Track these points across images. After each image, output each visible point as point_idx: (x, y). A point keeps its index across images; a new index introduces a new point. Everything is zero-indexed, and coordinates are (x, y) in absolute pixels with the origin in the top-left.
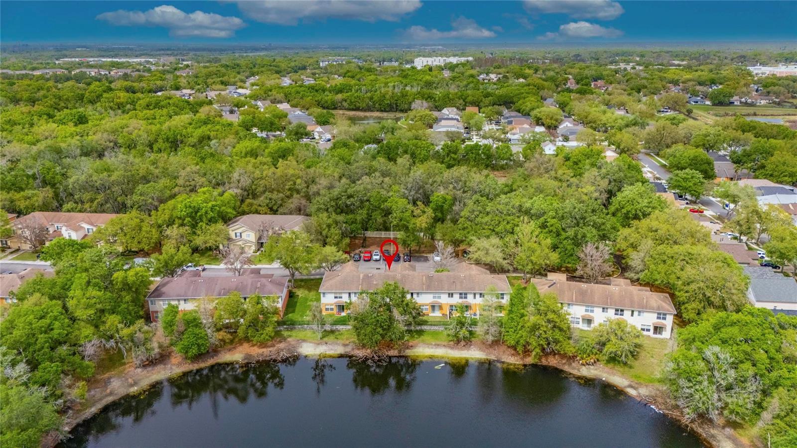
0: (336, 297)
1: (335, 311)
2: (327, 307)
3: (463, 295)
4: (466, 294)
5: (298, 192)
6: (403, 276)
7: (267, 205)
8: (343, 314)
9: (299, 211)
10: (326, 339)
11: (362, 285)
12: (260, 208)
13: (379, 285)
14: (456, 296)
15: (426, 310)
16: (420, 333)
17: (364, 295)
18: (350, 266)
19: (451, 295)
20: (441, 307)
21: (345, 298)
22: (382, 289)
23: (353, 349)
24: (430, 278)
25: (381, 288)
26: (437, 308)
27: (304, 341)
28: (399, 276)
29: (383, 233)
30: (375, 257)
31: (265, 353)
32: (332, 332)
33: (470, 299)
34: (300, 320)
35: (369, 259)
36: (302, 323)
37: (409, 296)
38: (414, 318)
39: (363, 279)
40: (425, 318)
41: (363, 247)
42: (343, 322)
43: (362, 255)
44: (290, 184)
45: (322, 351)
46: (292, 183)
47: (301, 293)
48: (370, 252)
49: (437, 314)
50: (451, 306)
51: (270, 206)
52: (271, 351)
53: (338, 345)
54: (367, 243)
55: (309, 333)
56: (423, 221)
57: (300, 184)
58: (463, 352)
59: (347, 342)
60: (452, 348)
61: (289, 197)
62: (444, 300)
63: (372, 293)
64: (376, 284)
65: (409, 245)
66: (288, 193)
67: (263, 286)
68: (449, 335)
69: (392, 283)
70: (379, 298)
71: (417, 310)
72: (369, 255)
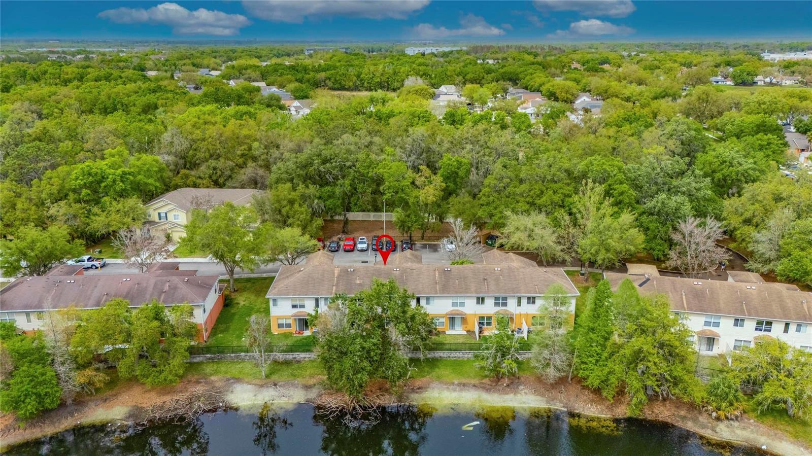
0: (294, 306)
1: (294, 328)
2: (280, 322)
3: (501, 301)
4: (505, 299)
5: (255, 159)
6: (404, 271)
7: (210, 177)
8: (307, 333)
9: (254, 183)
10: (275, 377)
11: (337, 285)
12: (199, 181)
13: (364, 285)
14: (489, 302)
15: (442, 324)
16: (433, 363)
17: (340, 302)
18: (320, 258)
19: (481, 300)
20: (464, 320)
21: (309, 308)
22: (370, 292)
23: (320, 396)
24: (445, 273)
25: (368, 291)
26: (458, 322)
27: (238, 380)
28: (396, 272)
29: (372, 214)
30: (360, 246)
31: (168, 405)
32: (287, 363)
33: (512, 306)
34: (235, 343)
35: (351, 250)
36: (237, 350)
37: (413, 303)
38: (423, 339)
39: (339, 276)
40: (440, 339)
41: (344, 232)
42: (306, 346)
43: (342, 243)
44: (243, 148)
45: (267, 399)
46: (245, 147)
47: (242, 300)
48: (353, 239)
49: (459, 330)
50: (482, 318)
51: (214, 178)
52: (177, 401)
53: (295, 386)
54: (349, 227)
55: (248, 367)
56: (430, 193)
57: (257, 149)
58: (506, 397)
59: (311, 382)
60: (488, 390)
61: (241, 167)
62: (471, 308)
63: (352, 300)
64: (360, 285)
65: (409, 228)
66: (241, 161)
67: (174, 288)
68: (482, 368)
69: (386, 282)
70: (365, 306)
71: (428, 326)
72: (351, 243)
